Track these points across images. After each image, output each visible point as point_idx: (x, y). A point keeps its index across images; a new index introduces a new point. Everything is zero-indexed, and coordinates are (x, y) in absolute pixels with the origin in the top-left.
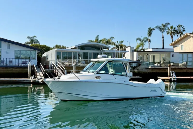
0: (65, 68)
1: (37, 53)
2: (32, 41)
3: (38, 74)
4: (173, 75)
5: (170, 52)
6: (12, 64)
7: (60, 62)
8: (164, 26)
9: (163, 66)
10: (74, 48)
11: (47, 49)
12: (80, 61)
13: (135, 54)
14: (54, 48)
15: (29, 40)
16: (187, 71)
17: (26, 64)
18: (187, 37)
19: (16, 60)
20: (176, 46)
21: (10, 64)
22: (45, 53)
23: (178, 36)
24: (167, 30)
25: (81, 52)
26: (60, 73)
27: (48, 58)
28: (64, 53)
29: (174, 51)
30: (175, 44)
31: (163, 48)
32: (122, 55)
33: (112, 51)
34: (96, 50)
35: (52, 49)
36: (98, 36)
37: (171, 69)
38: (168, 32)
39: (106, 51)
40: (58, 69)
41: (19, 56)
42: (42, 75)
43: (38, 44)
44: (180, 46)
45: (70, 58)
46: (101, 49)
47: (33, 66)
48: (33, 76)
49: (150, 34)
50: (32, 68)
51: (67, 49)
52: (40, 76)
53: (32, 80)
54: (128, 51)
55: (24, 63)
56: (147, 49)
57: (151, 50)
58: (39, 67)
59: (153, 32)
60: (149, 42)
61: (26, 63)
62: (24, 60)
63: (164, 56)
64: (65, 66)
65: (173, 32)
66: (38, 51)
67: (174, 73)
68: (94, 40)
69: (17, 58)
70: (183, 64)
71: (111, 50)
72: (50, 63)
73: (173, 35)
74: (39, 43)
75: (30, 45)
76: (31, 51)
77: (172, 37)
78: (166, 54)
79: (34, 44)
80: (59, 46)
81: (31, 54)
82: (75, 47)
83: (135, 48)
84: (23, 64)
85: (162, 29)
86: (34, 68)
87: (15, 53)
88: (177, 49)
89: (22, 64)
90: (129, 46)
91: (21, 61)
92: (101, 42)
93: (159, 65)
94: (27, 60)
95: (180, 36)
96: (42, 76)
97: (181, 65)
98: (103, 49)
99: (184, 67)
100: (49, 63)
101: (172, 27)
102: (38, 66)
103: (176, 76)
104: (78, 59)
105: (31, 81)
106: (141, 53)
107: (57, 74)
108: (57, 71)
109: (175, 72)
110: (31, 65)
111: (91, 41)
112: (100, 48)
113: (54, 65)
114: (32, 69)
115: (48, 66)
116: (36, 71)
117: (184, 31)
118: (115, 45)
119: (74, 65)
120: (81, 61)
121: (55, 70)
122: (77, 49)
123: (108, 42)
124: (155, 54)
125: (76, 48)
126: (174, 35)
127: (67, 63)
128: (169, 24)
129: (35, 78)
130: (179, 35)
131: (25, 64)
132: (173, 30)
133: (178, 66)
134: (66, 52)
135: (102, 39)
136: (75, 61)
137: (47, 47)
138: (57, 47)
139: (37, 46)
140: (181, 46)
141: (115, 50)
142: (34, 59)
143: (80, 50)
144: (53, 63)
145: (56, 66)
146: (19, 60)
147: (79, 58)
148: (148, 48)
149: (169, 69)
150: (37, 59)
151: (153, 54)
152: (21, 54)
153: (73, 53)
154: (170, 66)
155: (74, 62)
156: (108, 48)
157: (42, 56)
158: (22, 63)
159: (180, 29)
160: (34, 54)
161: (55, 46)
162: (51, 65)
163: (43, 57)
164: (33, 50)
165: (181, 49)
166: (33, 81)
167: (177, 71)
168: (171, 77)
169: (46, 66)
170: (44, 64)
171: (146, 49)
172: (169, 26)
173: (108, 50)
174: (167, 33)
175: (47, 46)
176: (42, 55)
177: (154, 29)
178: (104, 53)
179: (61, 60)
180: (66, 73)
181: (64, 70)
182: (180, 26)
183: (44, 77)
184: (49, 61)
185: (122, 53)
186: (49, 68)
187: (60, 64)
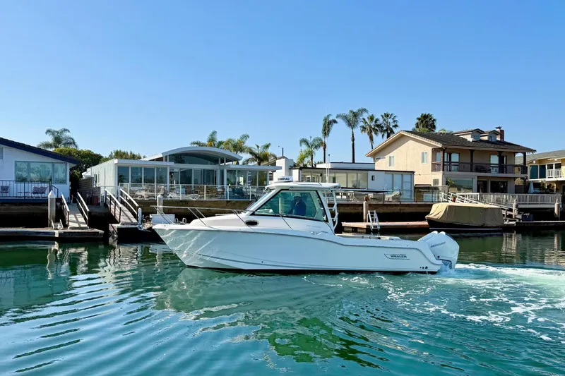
0: (137, 205)
1: (71, 170)
2: (58, 140)
3: (72, 217)
4: (373, 220)
5: (367, 170)
6: (8, 195)
7: (125, 189)
8: (355, 115)
9: (353, 201)
10: (159, 159)
11: (95, 160)
12: (174, 189)
13: (296, 172)
14: (111, 157)
15: (50, 139)
16: (402, 211)
17: (43, 195)
18: (401, 139)
19: (19, 185)
20: (379, 159)
21: (4, 195)
22: (88, 170)
23: (383, 135)
24: (362, 124)
25: (176, 168)
26: (127, 216)
27: (96, 182)
28: (135, 170)
29: (376, 169)
30: (376, 155)
31: (354, 162)
32: (268, 175)
33: (245, 167)
34: (211, 164)
35: (107, 160)
36: (214, 133)
37: (370, 206)
38: (364, 129)
39: (232, 167)
40: (121, 205)
41: (25, 175)
42: (82, 220)
43: (72, 147)
44: (387, 157)
45: (149, 181)
46: (222, 162)
47: (59, 200)
48: (59, 222)
49: (327, 129)
50: (58, 204)
51: (142, 159)
52: (77, 222)
53: (56, 232)
54: (280, 168)
55: (37, 193)
56: (321, 163)
57: (327, 166)
58: (75, 202)
59: (334, 128)
60: (324, 149)
61: (44, 193)
62: (39, 185)
63: (355, 179)
64: (138, 198)
65: (374, 129)
66: (73, 165)
67: (375, 214)
68: (205, 141)
69: (21, 180)
70: (393, 195)
71: (244, 164)
72: (102, 193)
73: (373, 133)
74: (76, 146)
75: (52, 150)
76: (56, 165)
77: (371, 138)
78: (359, 175)
79: (62, 147)
80: (124, 153)
81: (54, 171)
82: (161, 156)
83: (296, 161)
84: (36, 195)
85: (352, 120)
86: (62, 204)
87: (17, 169)
88: (382, 164)
89: (33, 195)
90: (283, 157)
91: (30, 187)
92: (222, 146)
93: (345, 197)
94: (47, 185)
95: (388, 136)
96: (83, 223)
97: (389, 197)
98: (220, 162)
99: (395, 202)
100: (100, 193)
101: (372, 118)
102: (73, 200)
103: (380, 220)
104: (168, 184)
105: (54, 233)
106: (308, 172)
107: (118, 216)
108: (118, 211)
109: (377, 213)
110: (55, 197)
111: (199, 144)
112: (218, 160)
113: (110, 197)
114: (56, 206)
115: (98, 199)
116: (68, 210)
117: (396, 126)
118: (251, 153)
119: (159, 196)
120: (175, 187)
121: (113, 210)
122: (166, 161)
123: (238, 147)
124: (337, 175)
125: (164, 159)
126: (376, 134)
127: (143, 193)
128: (365, 110)
129: (65, 226)
130: (386, 135)
131: (40, 195)
132: (373, 124)
133: (384, 199)
134: (141, 169)
135: (225, 139)
136: (163, 187)
137: (95, 155)
138: (119, 155)
139: (70, 153)
140: (390, 157)
141: (253, 164)
142: (63, 182)
143: (172, 164)
144: (109, 193)
145: (117, 198)
146: (26, 185)
147: (171, 182)
148: (323, 161)
149: (366, 207)
150: (69, 183)
151: (333, 175)
152: (30, 170)
153: (158, 169)
154: (367, 199)
155: (158, 191)
156: (237, 160)
157: (82, 177)
158: (34, 193)
159: (387, 122)
160: (64, 171)
161: (114, 154)
162: (103, 196)
163: (84, 178)
164: (59, 161)
165: (390, 165)
166: (60, 234)
167: (381, 211)
168: (370, 224)
169: (93, 199)
170: (87, 195)
171: (318, 163)
172: (365, 116)
173: (238, 164)
174: (362, 131)
175: (95, 153)
176: (83, 174)
177: (335, 122)
178: (228, 171)
179: (128, 185)
180: (140, 215)
181: (136, 209)
182: (388, 116)
183: (86, 226)
184: (99, 188)
185: (267, 170)
186: (99, 204)
187: (125, 195)
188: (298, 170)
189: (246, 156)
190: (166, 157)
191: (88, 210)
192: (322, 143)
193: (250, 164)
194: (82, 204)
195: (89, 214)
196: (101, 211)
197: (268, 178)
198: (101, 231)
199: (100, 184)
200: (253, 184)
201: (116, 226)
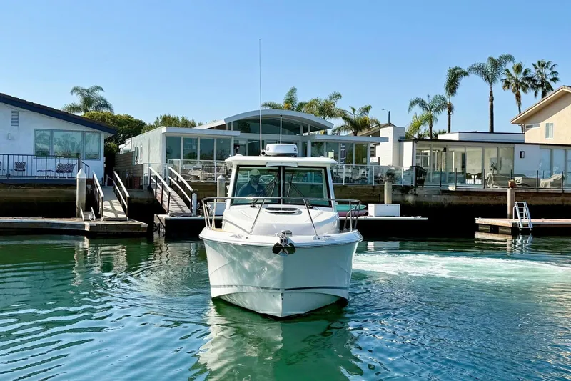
0: (191, 189)
1: (106, 141)
2: (88, 102)
3: (106, 205)
4: (522, 215)
5: (513, 143)
6: (25, 173)
7: (175, 168)
8: (496, 64)
9: (492, 187)
10: (219, 128)
11: (136, 128)
13: (408, 146)
14: (157, 125)
15: (77, 101)
17: (70, 175)
18: (564, 98)
19: (39, 160)
20: (531, 127)
21: (20, 173)
22: (128, 141)
25: (242, 139)
26: (177, 204)
27: (137, 157)
28: (189, 141)
29: (526, 142)
30: (527, 120)
31: (492, 131)
32: (369, 150)
33: (335, 138)
34: (289, 134)
35: (151, 128)
38: (507, 84)
39: (318, 138)
40: (170, 189)
41: (46, 148)
42: (119, 208)
43: (105, 111)
44: (543, 124)
45: (207, 156)
46: (305, 131)
47: (90, 181)
48: (90, 210)
49: (452, 86)
50: (90, 186)
51: (198, 127)
53: (87, 224)
54: (386, 140)
55: (62, 172)
56: (444, 132)
58: (110, 183)
61: (70, 171)
62: (65, 162)
63: (495, 156)
64: (192, 180)
65: (522, 83)
66: (109, 135)
67: (525, 206)
69: (42, 154)
70: (552, 180)
71: (333, 134)
72: (146, 172)
73: (521, 91)
74: (111, 110)
75: (80, 114)
76: (87, 134)
77: (518, 97)
78: (500, 150)
79: (93, 111)
80: (174, 119)
81: (85, 142)
82: (223, 123)
83: (407, 130)
84: (61, 175)
86: (95, 187)
87: (37, 140)
89: (57, 175)
90: (390, 124)
91: (54, 164)
92: (304, 109)
94: (74, 162)
95: (544, 94)
96: (120, 213)
97: (545, 182)
98: (309, 130)
99: (555, 190)
100: (142, 173)
105: (84, 226)
106: (425, 146)
107: (166, 204)
108: (166, 195)
110: (85, 177)
111: (274, 107)
112: (299, 128)
113: (156, 178)
114: (87, 188)
115: (139, 179)
116: (102, 195)
118: (345, 118)
119: (220, 177)
121: (159, 195)
122: (230, 129)
123: (327, 110)
124: (468, 150)
125: (227, 127)
126: (524, 91)
127: (198, 173)
129: (98, 216)
130: (540, 91)
131: (65, 174)
132: (520, 76)
133: (539, 185)
134: (196, 140)
135: (307, 100)
136: (224, 165)
137: (135, 121)
138: (167, 121)
139: (103, 118)
140: (547, 125)
141: (347, 134)
142: (96, 157)
143: (238, 133)
144: (155, 173)
145: (165, 180)
149: (511, 196)
150: (103, 159)
151: (462, 150)
152: (53, 141)
153: (218, 140)
155: (218, 171)
156: (324, 128)
157: (119, 150)
158: (58, 171)
160: (96, 142)
161: (160, 120)
162: (147, 177)
163: (122, 152)
164: (90, 129)
165: (547, 136)
166: (91, 227)
167: (534, 202)
168: (518, 221)
169: (133, 182)
173: (325, 133)
174: (504, 87)
175: (135, 118)
176: (120, 146)
178: (313, 144)
179: (179, 162)
180: (194, 203)
181: (190, 194)
183: (125, 216)
184: (142, 165)
185: (368, 143)
186: (141, 187)
187: (175, 176)
188: (411, 143)
189: (338, 122)
190: (230, 124)
191: (127, 195)
192: (446, 103)
193: (343, 134)
194: (120, 187)
195: (129, 200)
196: (144, 197)
197: (369, 154)
198: (144, 224)
199: (143, 160)
200: (348, 162)
201: (163, 217)
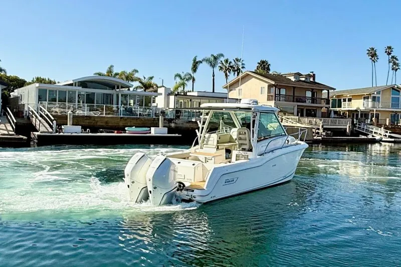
0: (53, 118)
1: (2, 90)
5: (223, 98)
7: (44, 106)
8: (215, 58)
10: (71, 85)
11: (21, 83)
12: (81, 107)
13: (172, 98)
14: (33, 82)
18: (246, 77)
20: (232, 90)
22: (15, 91)
23: (234, 74)
24: (220, 65)
25: (82, 92)
26: (44, 126)
27: (21, 100)
28: (51, 92)
29: (229, 97)
30: (232, 86)
31: (213, 92)
32: (152, 99)
33: (134, 92)
34: (109, 90)
35: (30, 84)
36: (112, 66)
38: (221, 68)
39: (125, 92)
40: (40, 118)
42: (10, 128)
43: (2, 73)
44: (237, 89)
45: (62, 100)
46: (118, 88)
49: (195, 69)
51: (57, 84)
52: (7, 130)
54: (161, 94)
56: (190, 91)
57: (195, 94)
58: (5, 114)
60: (193, 82)
64: (53, 113)
65: (228, 69)
66: (5, 87)
68: (105, 73)
71: (133, 90)
72: (26, 109)
73: (227, 72)
74: (6, 73)
77: (226, 75)
78: (217, 101)
80: (43, 79)
82: (72, 82)
83: (172, 90)
85: (213, 62)
88: (234, 94)
90: (163, 86)
92: (118, 77)
95: (238, 74)
96: (11, 131)
98: (116, 88)
100: (24, 108)
101: (227, 61)
104: (77, 103)
106: (180, 98)
107: (38, 127)
108: (38, 122)
111: (100, 74)
113: (32, 112)
115: (23, 113)
117: (243, 67)
118: (141, 82)
119: (70, 112)
120: (81, 106)
121: (34, 121)
122: (75, 86)
123: (129, 78)
124: (202, 101)
125: (74, 84)
126: (229, 72)
127: (57, 110)
128: (222, 55)
130: (236, 73)
132: (227, 65)
134: (56, 91)
135: (119, 72)
136: (72, 105)
137: (20, 80)
138: (39, 80)
139: (1, 78)
140: (239, 89)
141: (141, 91)
143: (80, 88)
144: (31, 109)
145: (37, 113)
147: (79, 102)
148: (192, 90)
150: (1, 100)
151: (199, 101)
153: (69, 92)
154: (223, 119)
155: (69, 108)
156: (128, 87)
157: (10, 96)
159: (237, 64)
161: (35, 80)
162: (27, 111)
163: (12, 97)
169: (19, 113)
171: (188, 92)
172: (222, 59)
173: (129, 90)
174: (220, 70)
175: (20, 78)
176: (11, 94)
177: (201, 62)
178: (122, 95)
179: (46, 103)
180: (54, 126)
181: (52, 121)
182: (238, 60)
183: (13, 133)
184: (24, 105)
185: (151, 96)
186: (23, 117)
187: (43, 111)
188: (174, 96)
189: (136, 84)
190: (76, 83)
191: (15, 121)
192: (191, 77)
193: (139, 90)
194: (11, 116)
195: (16, 124)
196: (25, 122)
197: (152, 101)
198: (25, 137)
199: (24, 101)
200: (141, 105)
201: (36, 133)
